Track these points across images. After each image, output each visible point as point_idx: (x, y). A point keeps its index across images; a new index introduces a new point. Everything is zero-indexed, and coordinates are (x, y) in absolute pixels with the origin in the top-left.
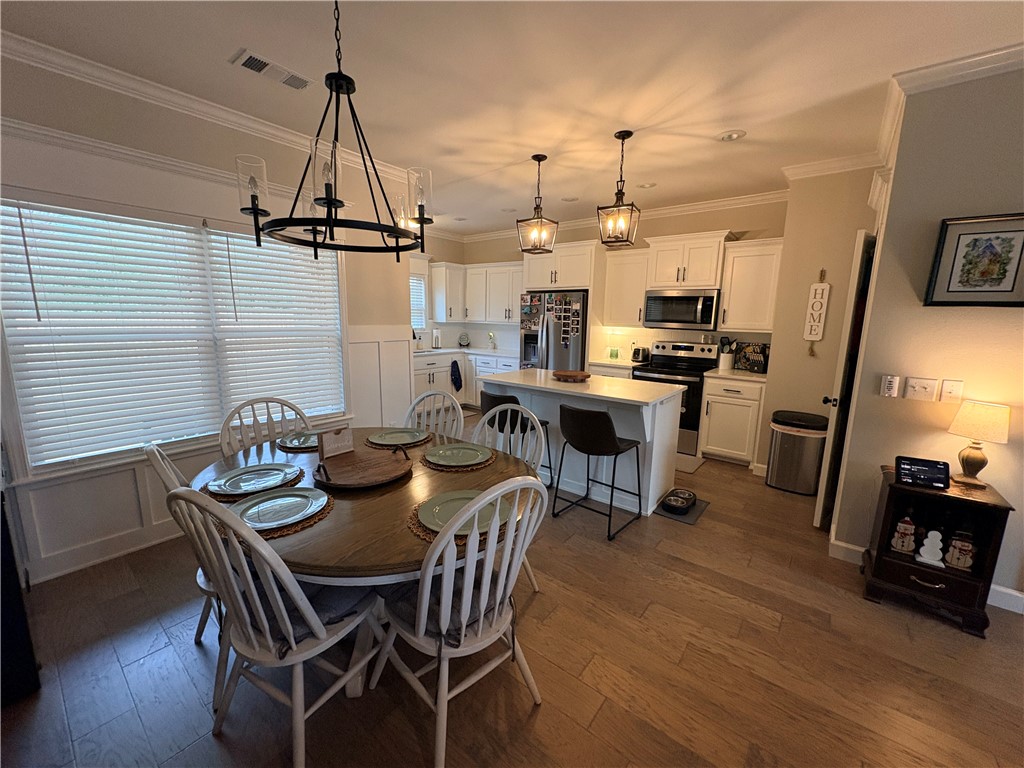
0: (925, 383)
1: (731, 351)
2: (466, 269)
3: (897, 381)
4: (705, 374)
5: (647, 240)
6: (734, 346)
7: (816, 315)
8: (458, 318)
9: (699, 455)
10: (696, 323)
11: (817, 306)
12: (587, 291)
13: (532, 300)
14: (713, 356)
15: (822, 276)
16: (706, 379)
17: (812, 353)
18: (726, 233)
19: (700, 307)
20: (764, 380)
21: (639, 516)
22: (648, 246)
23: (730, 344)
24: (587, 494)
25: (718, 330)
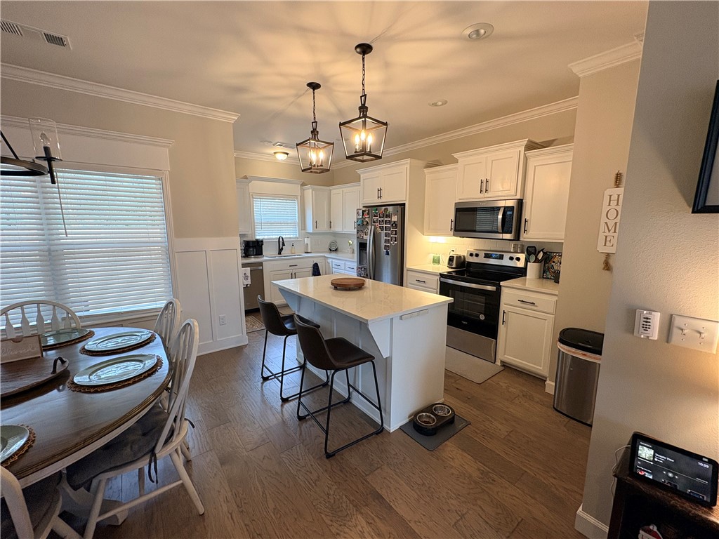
0: (700, 325)
1: (537, 261)
2: (330, 190)
3: (656, 319)
4: (502, 283)
5: (455, 155)
6: (540, 256)
7: (611, 225)
8: (323, 228)
9: (498, 363)
10: (498, 232)
11: (612, 214)
12: (404, 204)
13: (363, 214)
14: (521, 264)
15: (618, 180)
16: (503, 288)
17: (607, 267)
18: (525, 142)
19: (500, 217)
20: (557, 293)
21: (380, 430)
22: (456, 161)
23: (536, 253)
24: (349, 398)
25: (521, 239)
